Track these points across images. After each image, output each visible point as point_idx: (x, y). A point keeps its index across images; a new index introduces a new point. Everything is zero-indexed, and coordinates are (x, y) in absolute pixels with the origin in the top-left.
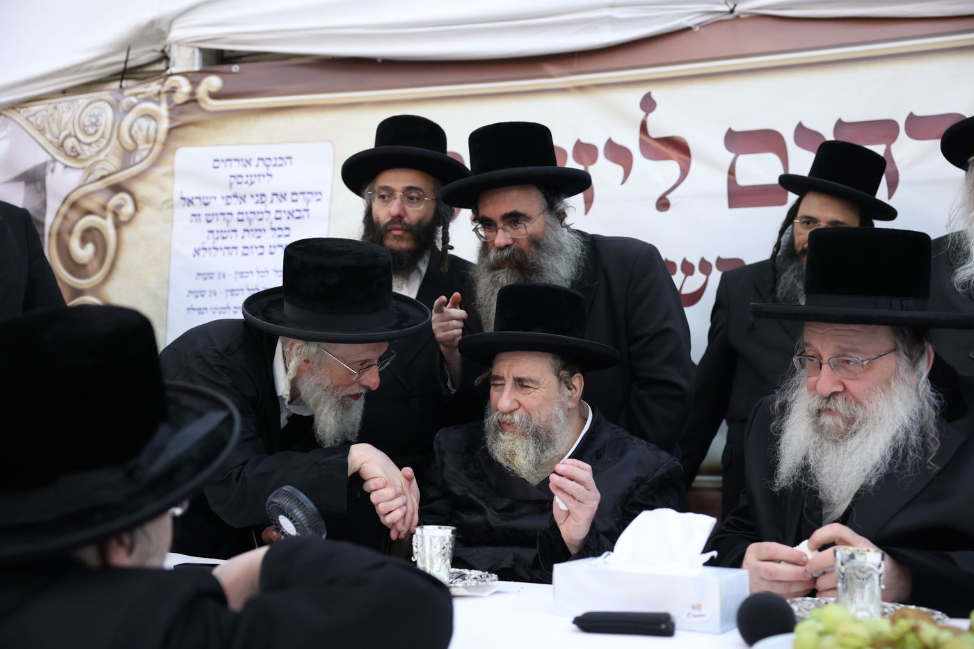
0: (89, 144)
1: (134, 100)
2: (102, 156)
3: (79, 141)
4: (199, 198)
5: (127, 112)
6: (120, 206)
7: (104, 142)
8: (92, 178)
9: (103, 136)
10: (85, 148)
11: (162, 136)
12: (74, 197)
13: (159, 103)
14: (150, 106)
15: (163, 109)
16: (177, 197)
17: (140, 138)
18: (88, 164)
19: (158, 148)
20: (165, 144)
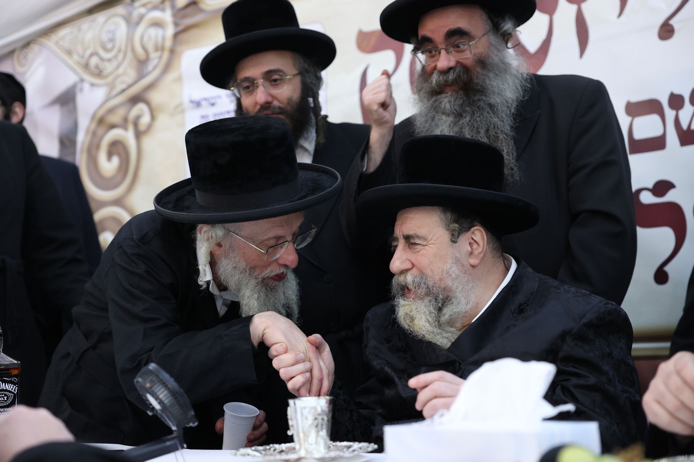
0: (109, 60)
1: (143, 10)
2: (121, 70)
3: (102, 59)
4: (205, 99)
5: (138, 23)
6: (138, 118)
7: (121, 56)
8: (114, 92)
9: (120, 51)
10: (107, 64)
11: (168, 43)
12: (101, 113)
13: (163, 10)
14: (156, 14)
15: (167, 16)
16: (186, 100)
17: (150, 47)
18: (110, 79)
19: (166, 55)
20: (172, 51)
